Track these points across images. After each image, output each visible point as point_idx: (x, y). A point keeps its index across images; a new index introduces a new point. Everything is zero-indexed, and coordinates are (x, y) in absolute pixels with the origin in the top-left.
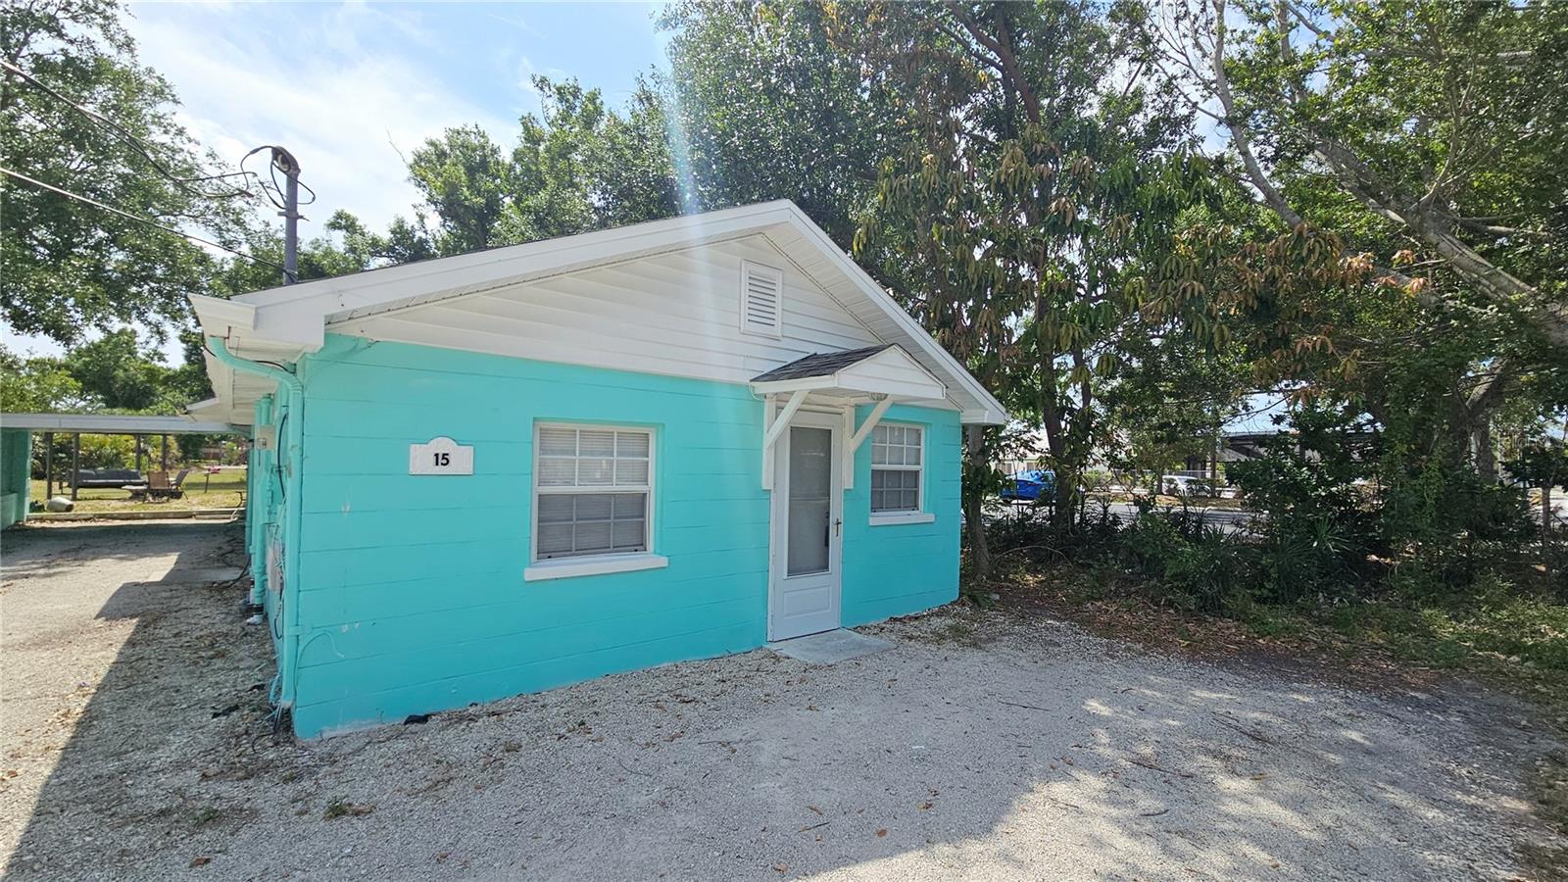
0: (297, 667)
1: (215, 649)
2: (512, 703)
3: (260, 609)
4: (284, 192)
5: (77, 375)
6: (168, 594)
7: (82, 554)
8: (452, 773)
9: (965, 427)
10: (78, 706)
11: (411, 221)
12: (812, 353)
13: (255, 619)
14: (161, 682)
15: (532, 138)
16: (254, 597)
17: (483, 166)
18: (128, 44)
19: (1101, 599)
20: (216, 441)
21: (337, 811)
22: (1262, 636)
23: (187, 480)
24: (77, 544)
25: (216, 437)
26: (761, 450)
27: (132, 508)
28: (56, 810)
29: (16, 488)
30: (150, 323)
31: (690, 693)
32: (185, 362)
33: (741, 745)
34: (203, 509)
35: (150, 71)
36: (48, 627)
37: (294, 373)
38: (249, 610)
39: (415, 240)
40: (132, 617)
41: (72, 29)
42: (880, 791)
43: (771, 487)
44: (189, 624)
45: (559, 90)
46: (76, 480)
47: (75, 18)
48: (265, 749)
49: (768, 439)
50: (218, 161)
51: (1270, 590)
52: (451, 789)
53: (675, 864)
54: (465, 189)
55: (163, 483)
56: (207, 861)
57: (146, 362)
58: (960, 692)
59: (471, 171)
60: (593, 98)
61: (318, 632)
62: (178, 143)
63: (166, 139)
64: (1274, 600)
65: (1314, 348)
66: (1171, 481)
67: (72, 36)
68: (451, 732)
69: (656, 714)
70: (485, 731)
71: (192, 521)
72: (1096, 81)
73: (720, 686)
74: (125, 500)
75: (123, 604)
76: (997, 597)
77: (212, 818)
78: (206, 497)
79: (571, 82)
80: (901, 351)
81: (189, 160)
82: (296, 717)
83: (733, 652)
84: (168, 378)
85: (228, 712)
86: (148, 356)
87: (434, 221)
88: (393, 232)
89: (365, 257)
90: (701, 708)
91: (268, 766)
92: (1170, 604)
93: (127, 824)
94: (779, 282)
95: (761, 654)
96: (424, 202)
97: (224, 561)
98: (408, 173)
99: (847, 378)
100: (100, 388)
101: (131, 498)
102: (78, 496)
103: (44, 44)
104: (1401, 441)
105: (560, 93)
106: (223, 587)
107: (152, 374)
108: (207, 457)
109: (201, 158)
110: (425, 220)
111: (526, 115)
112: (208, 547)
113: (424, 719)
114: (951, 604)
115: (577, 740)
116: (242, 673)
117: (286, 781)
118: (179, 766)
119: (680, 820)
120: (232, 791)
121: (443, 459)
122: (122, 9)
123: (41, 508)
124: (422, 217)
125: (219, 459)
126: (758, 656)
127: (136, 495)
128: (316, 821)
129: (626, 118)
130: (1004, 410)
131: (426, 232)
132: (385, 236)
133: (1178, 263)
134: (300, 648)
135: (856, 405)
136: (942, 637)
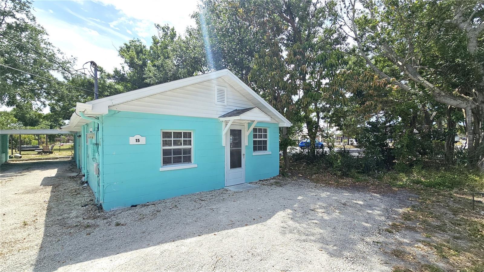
0: (104, 193)
1: (77, 193)
2: (158, 202)
3: (87, 182)
4: (94, 72)
5: (16, 116)
6: (59, 180)
7: (29, 170)
8: (144, 217)
9: (280, 128)
10: (46, 206)
11: (119, 68)
12: (235, 109)
13: (86, 185)
14: (65, 200)
15: (156, 42)
16: (84, 179)
17: (141, 51)
18: (34, 19)
19: (318, 174)
20: (59, 136)
21: (118, 224)
22: (357, 182)
23: (54, 148)
24: (27, 167)
25: (60, 135)
26: (222, 136)
27: (39, 157)
28: (51, 226)
29: (5, 152)
30: (42, 101)
31: (203, 199)
32: (50, 112)
33: (216, 209)
34: (60, 156)
35: (39, 25)
36: (28, 189)
37: (98, 119)
38: (83, 183)
39: (121, 74)
40: (50, 186)
41: (18, 15)
42: (248, 218)
43: (225, 145)
44: (67, 187)
45: (163, 28)
46: (20, 149)
47: (17, 11)
48: (97, 213)
49: (224, 133)
50: (61, 52)
51: (362, 170)
52: (144, 220)
53: (198, 232)
54: (136, 59)
55: (47, 149)
56: (90, 234)
57: (36, 112)
58: (273, 196)
59: (138, 53)
60: (173, 30)
61: (108, 184)
62: (48, 47)
63: (45, 46)
64: (363, 172)
65: (369, 105)
66: (351, 141)
67: (18, 18)
68: (143, 208)
69: (195, 203)
70: (151, 208)
71: (58, 160)
72: (322, 25)
73: (211, 197)
74: (36, 154)
75: (46, 182)
76: (290, 174)
77: (88, 226)
78: (60, 153)
79: (167, 25)
80: (258, 109)
81: (52, 52)
82: (103, 206)
83: (216, 189)
84: (44, 117)
85: (85, 206)
86: (36, 110)
87: (127, 68)
88: (114, 72)
89: (106, 79)
90: (206, 202)
91: (98, 217)
92: (335, 174)
93: (69, 228)
94: (226, 91)
95: (223, 190)
96: (124, 63)
97: (71, 171)
98: (118, 53)
99: (243, 116)
100: (22, 120)
101: (37, 154)
102: (21, 154)
103: (9, 20)
104: (398, 129)
105: (163, 29)
106: (73, 177)
107: (40, 116)
108: (57, 141)
109: (56, 51)
110: (124, 68)
111: (153, 36)
112: (67, 167)
113: (136, 206)
114: (277, 176)
115: (175, 209)
116: (86, 198)
117: (104, 219)
118: (77, 217)
119: (199, 224)
120: (91, 222)
121: (138, 140)
122: (32, 8)
123: (12, 158)
124: (123, 67)
125: (60, 141)
126: (222, 190)
127: (39, 153)
128: (113, 226)
129: (183, 38)
130: (290, 123)
131: (124, 71)
132: (112, 73)
133: (335, 81)
134: (104, 188)
135: (248, 123)
136: (272, 184)
